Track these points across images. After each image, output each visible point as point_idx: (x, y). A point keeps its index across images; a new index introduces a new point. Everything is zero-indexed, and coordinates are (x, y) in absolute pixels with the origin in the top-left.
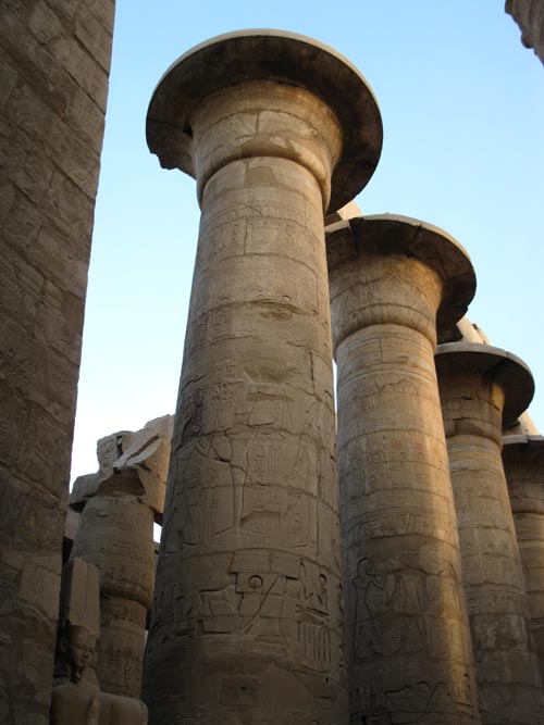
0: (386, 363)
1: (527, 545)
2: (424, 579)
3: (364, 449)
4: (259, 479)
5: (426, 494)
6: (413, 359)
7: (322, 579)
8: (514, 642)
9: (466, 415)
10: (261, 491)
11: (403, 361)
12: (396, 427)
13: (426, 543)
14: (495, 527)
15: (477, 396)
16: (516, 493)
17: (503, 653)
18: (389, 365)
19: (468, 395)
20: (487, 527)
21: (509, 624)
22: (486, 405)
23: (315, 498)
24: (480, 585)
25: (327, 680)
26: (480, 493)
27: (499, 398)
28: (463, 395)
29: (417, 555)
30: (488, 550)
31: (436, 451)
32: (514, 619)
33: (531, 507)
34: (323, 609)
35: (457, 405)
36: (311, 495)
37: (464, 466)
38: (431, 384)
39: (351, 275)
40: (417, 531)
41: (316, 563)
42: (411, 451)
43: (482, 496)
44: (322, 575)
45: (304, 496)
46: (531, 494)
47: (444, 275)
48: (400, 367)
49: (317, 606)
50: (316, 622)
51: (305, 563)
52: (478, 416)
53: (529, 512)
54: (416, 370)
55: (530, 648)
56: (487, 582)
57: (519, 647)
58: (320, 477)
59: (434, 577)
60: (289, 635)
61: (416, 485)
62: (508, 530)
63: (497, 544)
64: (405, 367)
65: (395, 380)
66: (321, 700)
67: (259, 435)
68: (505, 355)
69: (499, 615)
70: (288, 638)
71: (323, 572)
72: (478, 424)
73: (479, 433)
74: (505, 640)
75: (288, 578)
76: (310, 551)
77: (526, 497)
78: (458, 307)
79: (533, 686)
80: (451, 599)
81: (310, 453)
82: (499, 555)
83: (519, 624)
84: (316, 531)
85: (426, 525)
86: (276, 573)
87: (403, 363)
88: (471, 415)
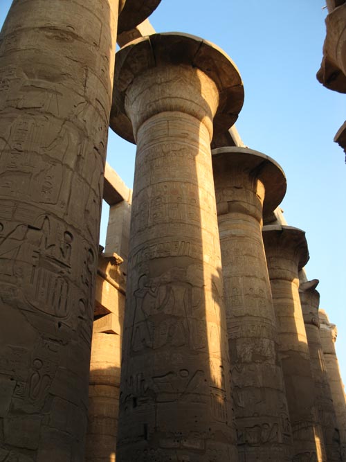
0: (172, 136)
1: (280, 301)
2: (190, 290)
3: (150, 195)
4: (18, 147)
5: (196, 229)
6: (192, 136)
7: (67, 236)
8: (266, 358)
9: (236, 199)
10: (18, 156)
11: (185, 136)
12: (175, 179)
13: (193, 263)
14: (255, 277)
15: (246, 187)
16: (273, 265)
17: (257, 366)
18: (173, 138)
19: (238, 185)
20: (249, 276)
21: (262, 345)
22: (251, 193)
23: (71, 169)
24: (241, 317)
25: (60, 325)
26: (244, 252)
27: (261, 190)
28: (234, 185)
29: (186, 272)
30: (249, 292)
31: (206, 200)
32: (266, 342)
33: (283, 276)
34: (64, 261)
35: (230, 192)
36: (68, 166)
37: (234, 234)
38: (206, 155)
39: (150, 79)
40: (186, 253)
41: (62, 220)
42: (185, 197)
43: (246, 255)
44: (67, 232)
45: (59, 165)
46: (283, 267)
47: (220, 86)
48: (182, 139)
49: (58, 256)
50: (54, 270)
51: (49, 217)
52: (245, 200)
53: (281, 279)
54: (194, 143)
55: (277, 363)
56: (247, 315)
57: (269, 362)
58: (79, 156)
59: (198, 289)
60: (22, 276)
61: (187, 221)
62: (264, 279)
63: (256, 288)
64: (186, 140)
65: (177, 147)
66: (49, 342)
67: (25, 115)
68: (265, 157)
69: (256, 339)
70: (20, 279)
71: (69, 230)
72: (245, 205)
73: (246, 212)
74: (259, 357)
75: (30, 227)
76: (58, 210)
77: (280, 268)
78: (231, 114)
79: (278, 390)
81: (72, 135)
82: (257, 296)
83: (270, 345)
84: (67, 195)
85: (194, 250)
86: (19, 221)
87: (185, 137)
88: (240, 199)
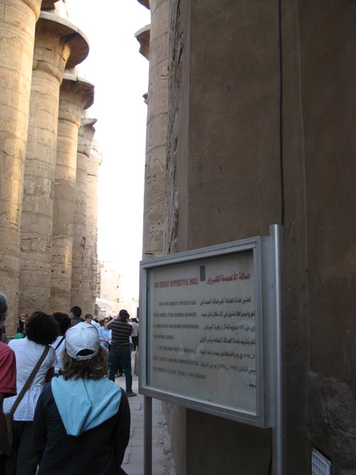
0: (6, 23)
1: (61, 138)
2: (5, 157)
5: (15, 111)
6: (23, 25)
8: (43, 193)
9: (45, 59)
11: (16, 25)
12: (5, 66)
13: (9, 138)
14: (47, 129)
15: (55, 51)
16: (62, 107)
17: (37, 198)
18: (7, 25)
19: (49, 48)
20: (43, 129)
21: (43, 183)
22: (59, 56)
24: (31, 159)
26: (42, 108)
27: (67, 54)
28: (46, 47)
29: (4, 144)
30: (40, 141)
31: (25, 86)
32: (46, 181)
33: (69, 118)
35: (41, 52)
37: (37, 90)
38: (30, 43)
40: (5, 130)
42: (11, 83)
43: (44, 110)
46: (70, 110)
48: (14, 28)
52: (52, 62)
53: (67, 120)
54: (23, 33)
55: (51, 197)
56: (36, 159)
57: (46, 196)
59: (11, 157)
61: (10, 104)
62: (53, 132)
63: (46, 139)
64: (17, 29)
65: (9, 36)
68: (77, 31)
69: (38, 178)
72: (51, 67)
73: (50, 72)
74: (39, 191)
77: (67, 111)
79: (48, 216)
80: (17, 170)
82: (46, 146)
83: (48, 184)
85: (11, 128)
87: (17, 26)
88: (48, 60)
